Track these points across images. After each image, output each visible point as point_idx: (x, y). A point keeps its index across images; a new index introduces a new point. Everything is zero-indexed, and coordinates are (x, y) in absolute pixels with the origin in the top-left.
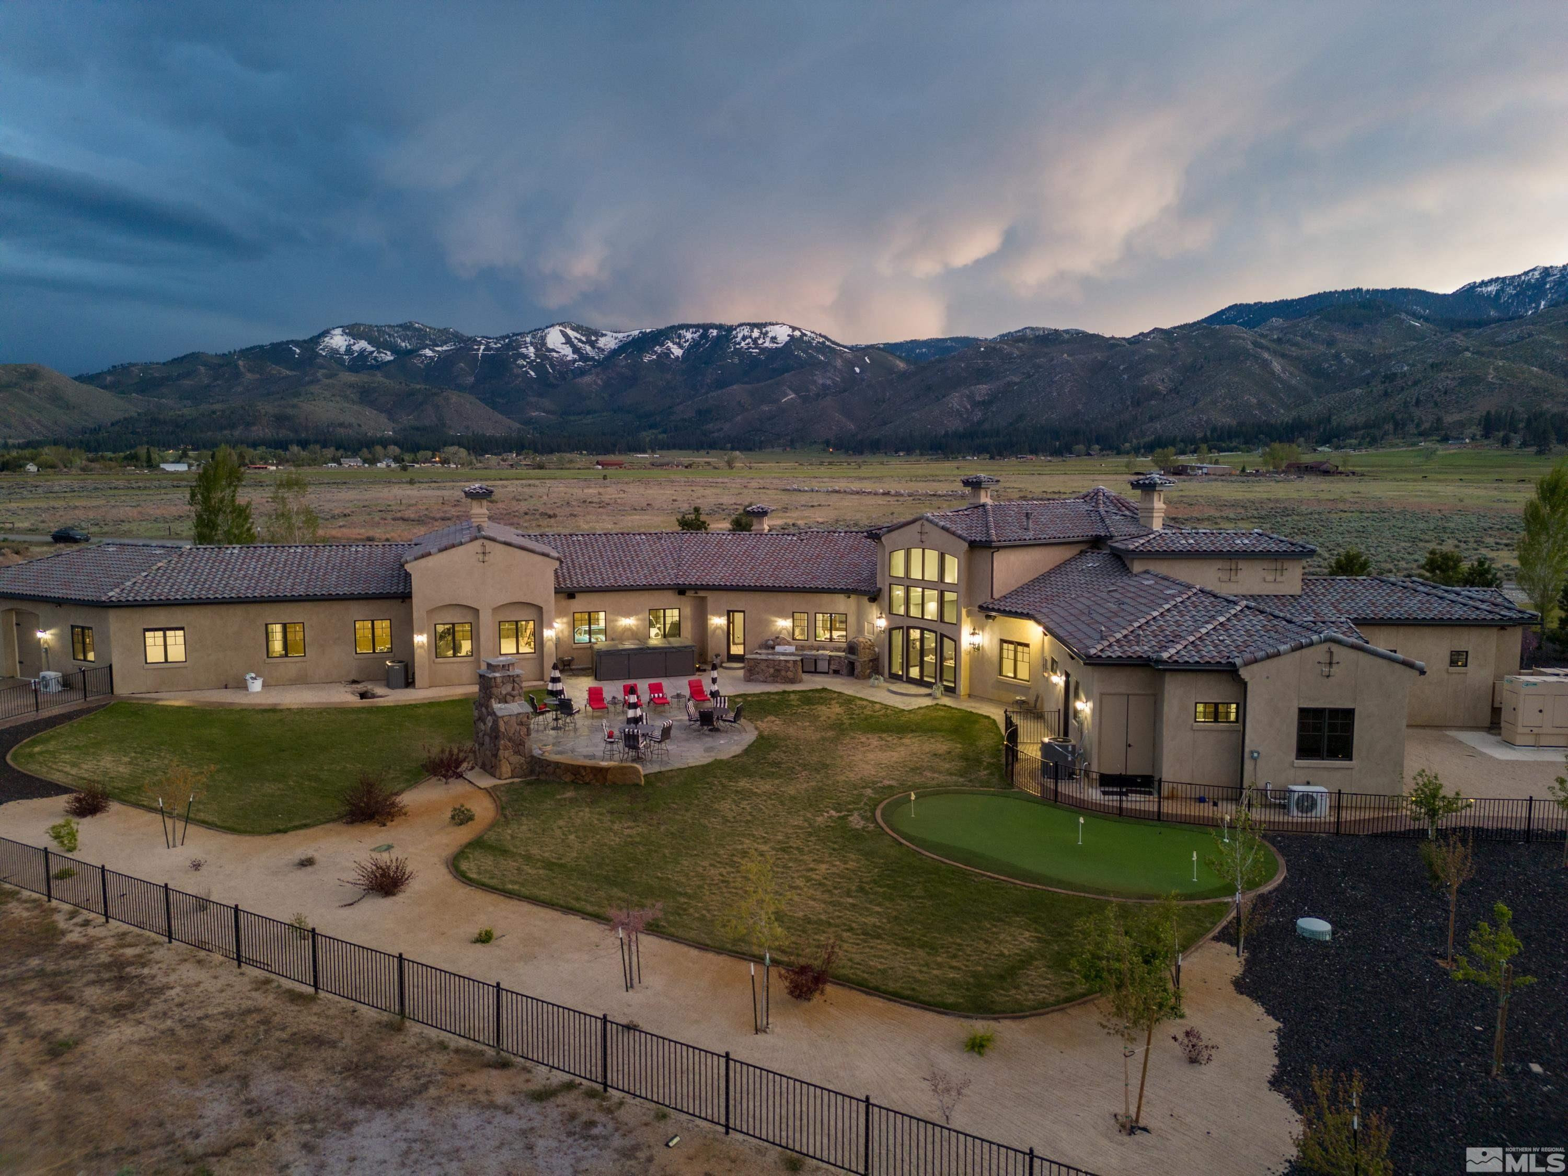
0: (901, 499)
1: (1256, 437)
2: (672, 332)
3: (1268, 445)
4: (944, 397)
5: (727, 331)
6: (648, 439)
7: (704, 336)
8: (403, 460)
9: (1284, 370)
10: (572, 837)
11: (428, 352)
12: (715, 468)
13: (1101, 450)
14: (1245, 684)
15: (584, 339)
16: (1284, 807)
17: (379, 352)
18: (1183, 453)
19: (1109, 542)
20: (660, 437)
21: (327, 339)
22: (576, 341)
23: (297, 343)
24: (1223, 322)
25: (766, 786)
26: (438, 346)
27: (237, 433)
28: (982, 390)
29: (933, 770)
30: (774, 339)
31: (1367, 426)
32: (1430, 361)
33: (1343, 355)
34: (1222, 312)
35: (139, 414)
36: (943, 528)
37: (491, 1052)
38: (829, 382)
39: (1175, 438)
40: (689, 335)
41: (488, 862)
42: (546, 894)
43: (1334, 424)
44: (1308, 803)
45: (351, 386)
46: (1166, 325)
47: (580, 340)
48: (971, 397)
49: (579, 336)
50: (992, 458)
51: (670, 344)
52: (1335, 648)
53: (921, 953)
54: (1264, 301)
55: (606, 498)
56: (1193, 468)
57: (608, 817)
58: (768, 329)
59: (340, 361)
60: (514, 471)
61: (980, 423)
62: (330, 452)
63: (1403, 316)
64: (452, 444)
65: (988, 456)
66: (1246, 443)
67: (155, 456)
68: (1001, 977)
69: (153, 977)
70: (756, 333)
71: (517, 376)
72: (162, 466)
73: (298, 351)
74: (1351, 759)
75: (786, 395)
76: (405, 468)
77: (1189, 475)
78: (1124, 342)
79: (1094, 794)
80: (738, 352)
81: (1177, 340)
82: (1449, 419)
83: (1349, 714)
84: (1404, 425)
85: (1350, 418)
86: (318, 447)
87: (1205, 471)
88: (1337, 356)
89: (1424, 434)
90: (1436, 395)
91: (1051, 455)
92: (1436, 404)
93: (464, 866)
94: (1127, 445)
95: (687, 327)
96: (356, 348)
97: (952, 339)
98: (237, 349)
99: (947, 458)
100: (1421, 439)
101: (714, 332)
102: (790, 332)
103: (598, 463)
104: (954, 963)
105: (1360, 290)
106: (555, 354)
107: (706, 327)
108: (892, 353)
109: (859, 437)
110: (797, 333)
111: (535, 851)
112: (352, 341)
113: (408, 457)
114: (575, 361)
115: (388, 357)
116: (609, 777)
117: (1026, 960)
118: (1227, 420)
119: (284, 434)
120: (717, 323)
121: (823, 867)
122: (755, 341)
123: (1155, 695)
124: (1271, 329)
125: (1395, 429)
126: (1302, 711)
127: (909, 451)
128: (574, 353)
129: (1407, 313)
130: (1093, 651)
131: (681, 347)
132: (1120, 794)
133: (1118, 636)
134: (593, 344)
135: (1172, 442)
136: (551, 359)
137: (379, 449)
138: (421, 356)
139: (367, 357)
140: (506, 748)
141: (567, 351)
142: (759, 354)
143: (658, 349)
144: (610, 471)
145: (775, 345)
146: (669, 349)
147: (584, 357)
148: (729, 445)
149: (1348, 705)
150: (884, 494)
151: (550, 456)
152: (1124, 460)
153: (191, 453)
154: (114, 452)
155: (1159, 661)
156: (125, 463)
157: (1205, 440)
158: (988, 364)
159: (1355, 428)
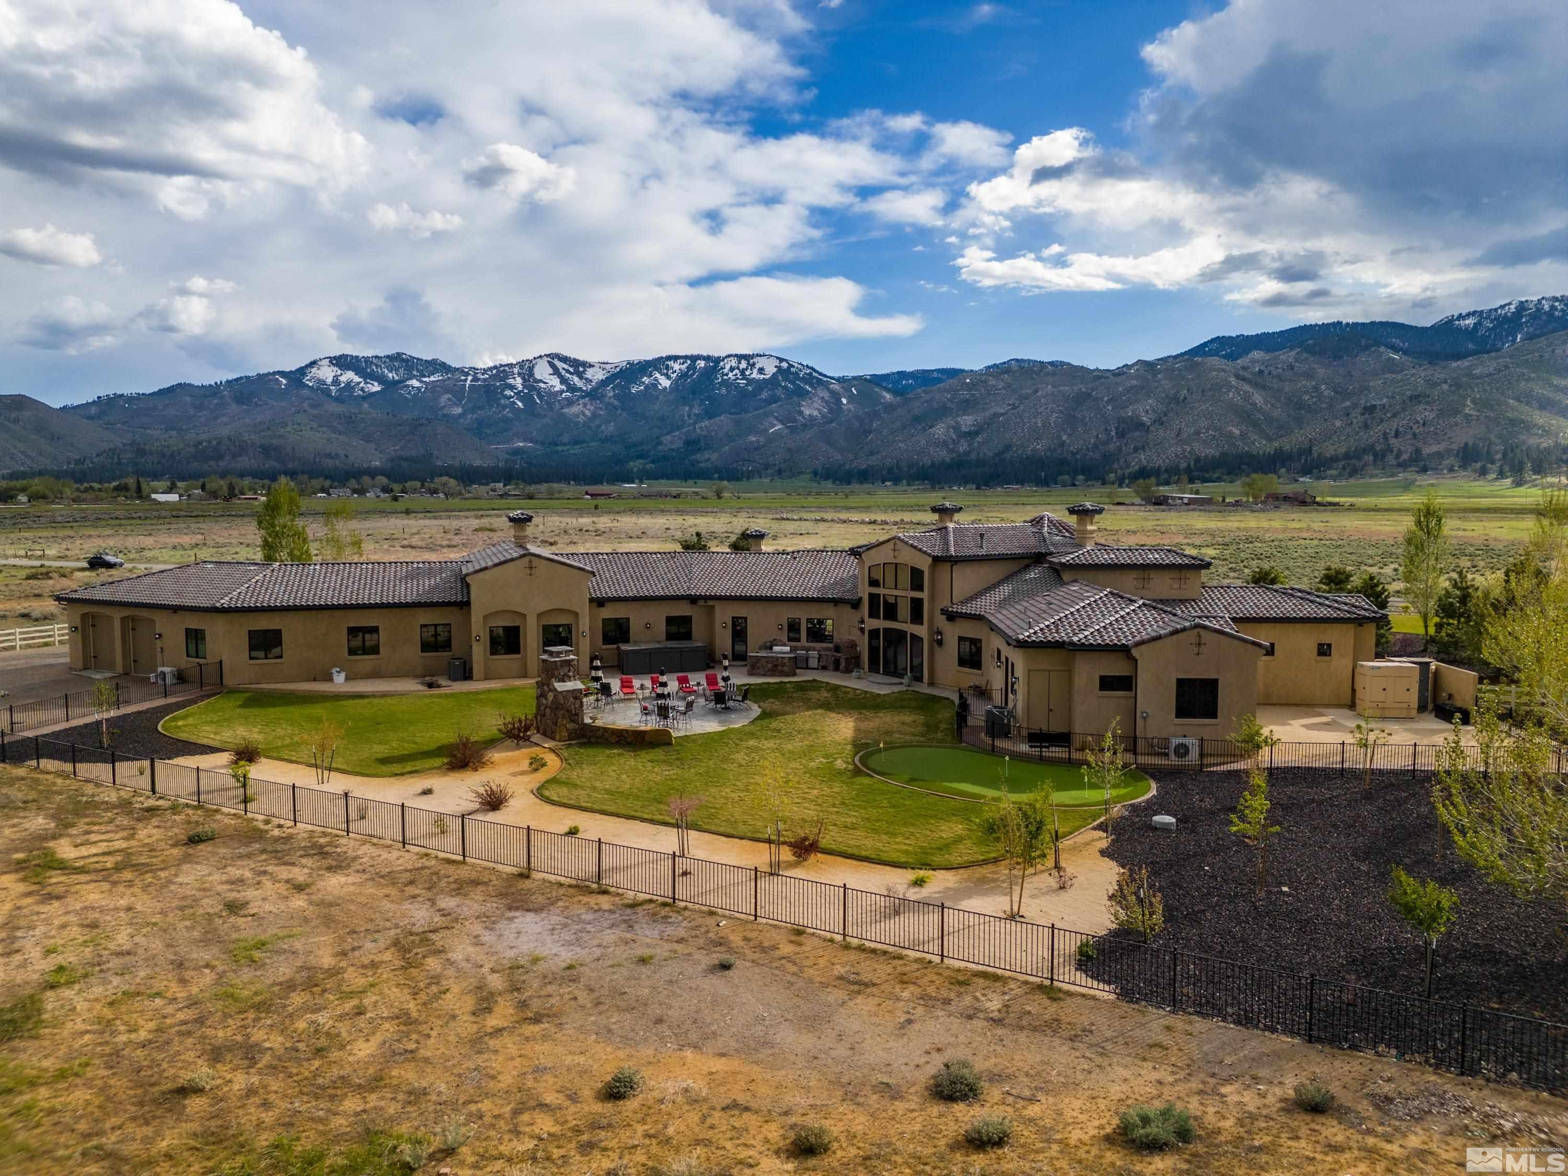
0: (886, 527)
1: (1239, 468)
2: (660, 364)
3: (1248, 476)
4: (931, 427)
5: (715, 362)
6: (635, 470)
7: (692, 367)
8: (392, 491)
9: (1266, 402)
10: (624, 776)
11: (415, 383)
12: (704, 498)
13: (1086, 480)
14: (1136, 660)
15: (571, 370)
16: (1167, 755)
17: (366, 383)
18: (1167, 483)
19: (1048, 558)
20: (648, 466)
21: (314, 370)
22: (563, 372)
23: (282, 374)
24: (1205, 354)
25: (770, 744)
26: (424, 376)
27: (222, 464)
28: (967, 421)
29: (900, 732)
30: (761, 371)
31: (1347, 456)
32: (1409, 393)
33: (1323, 387)
34: (1205, 344)
35: (124, 445)
36: (912, 546)
37: (594, 886)
38: (816, 413)
39: (1159, 468)
40: (676, 366)
41: (564, 791)
42: (612, 809)
43: (1315, 455)
44: (1183, 750)
45: (339, 416)
46: (1150, 357)
47: (568, 371)
48: (956, 428)
49: (566, 367)
50: (978, 488)
51: (658, 375)
52: (1202, 632)
53: (885, 837)
54: (1246, 334)
55: (600, 526)
56: (1173, 498)
57: (649, 764)
58: (755, 360)
59: (327, 392)
60: (503, 501)
61: (966, 453)
62: (316, 483)
63: (1382, 349)
64: (441, 475)
65: (974, 486)
66: (1229, 474)
67: (144, 486)
68: (940, 849)
69: (345, 853)
70: (743, 365)
71: (505, 407)
72: (153, 496)
73: (284, 381)
74: (1216, 717)
75: (774, 426)
76: (395, 499)
77: (1168, 505)
78: (1108, 374)
79: (1024, 748)
80: (725, 383)
81: (1160, 372)
82: (1427, 450)
83: (1215, 682)
84: (1384, 456)
85: (1330, 450)
86: (306, 477)
87: (1186, 501)
88: (1316, 389)
89: (1403, 466)
90: (1415, 427)
91: (1037, 486)
92: (1415, 435)
93: (546, 793)
94: (1112, 476)
95: (675, 358)
96: (343, 379)
97: (938, 371)
98: (224, 380)
99: (933, 488)
100: (1400, 469)
101: (701, 364)
102: (777, 363)
103: (587, 493)
104: (907, 842)
105: (1340, 323)
106: (542, 385)
107: (694, 358)
108: (878, 385)
109: (847, 467)
110: (784, 365)
111: (598, 784)
112: (339, 372)
113: (396, 487)
114: (562, 392)
115: (376, 387)
116: (647, 738)
117: (959, 840)
118: (1211, 452)
119: (270, 464)
120: (705, 354)
121: (815, 792)
122: (743, 372)
123: (1070, 671)
124: (1253, 361)
125: (1374, 461)
126: (1180, 682)
127: (896, 480)
128: (561, 383)
129: (1386, 346)
130: (1021, 637)
131: (669, 378)
132: (1041, 747)
133: (1042, 626)
134: (580, 375)
135: (1156, 472)
136: (538, 391)
137: (366, 479)
138: (408, 386)
139: (353, 388)
140: (564, 718)
141: (555, 383)
142: (747, 385)
143: (646, 379)
144: (600, 501)
145: (762, 376)
146: (656, 380)
147: (572, 388)
148: (716, 476)
149: (1213, 676)
150: (870, 523)
151: (538, 486)
152: (1106, 490)
153: (179, 484)
154: (100, 483)
155: (1072, 643)
156: (115, 494)
157: (1188, 470)
158: (973, 395)
159: (1335, 459)
